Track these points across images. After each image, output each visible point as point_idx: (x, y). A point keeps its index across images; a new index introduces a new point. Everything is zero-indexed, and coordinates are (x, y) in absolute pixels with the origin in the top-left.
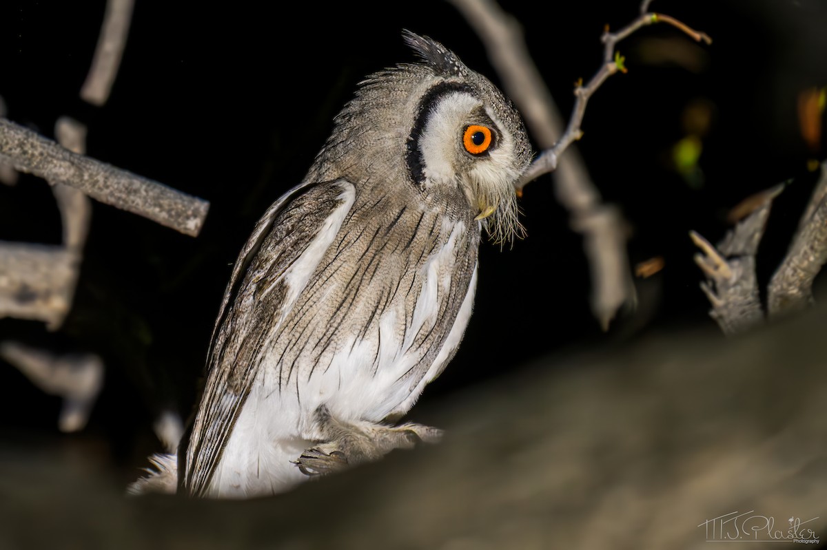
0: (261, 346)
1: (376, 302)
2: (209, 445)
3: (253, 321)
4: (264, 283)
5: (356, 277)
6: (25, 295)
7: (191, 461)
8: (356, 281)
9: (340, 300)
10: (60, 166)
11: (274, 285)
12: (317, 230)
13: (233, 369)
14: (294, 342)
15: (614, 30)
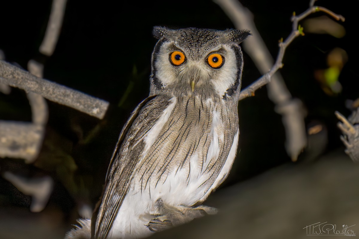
0: (132, 172)
1: (188, 149)
2: (107, 219)
3: (128, 160)
4: (133, 142)
5: (178, 138)
6: (14, 146)
7: (98, 227)
8: (178, 140)
9: (171, 149)
10: (31, 84)
11: (138, 142)
12: (159, 116)
13: (118, 183)
14: (149, 169)
15: (298, 14)
